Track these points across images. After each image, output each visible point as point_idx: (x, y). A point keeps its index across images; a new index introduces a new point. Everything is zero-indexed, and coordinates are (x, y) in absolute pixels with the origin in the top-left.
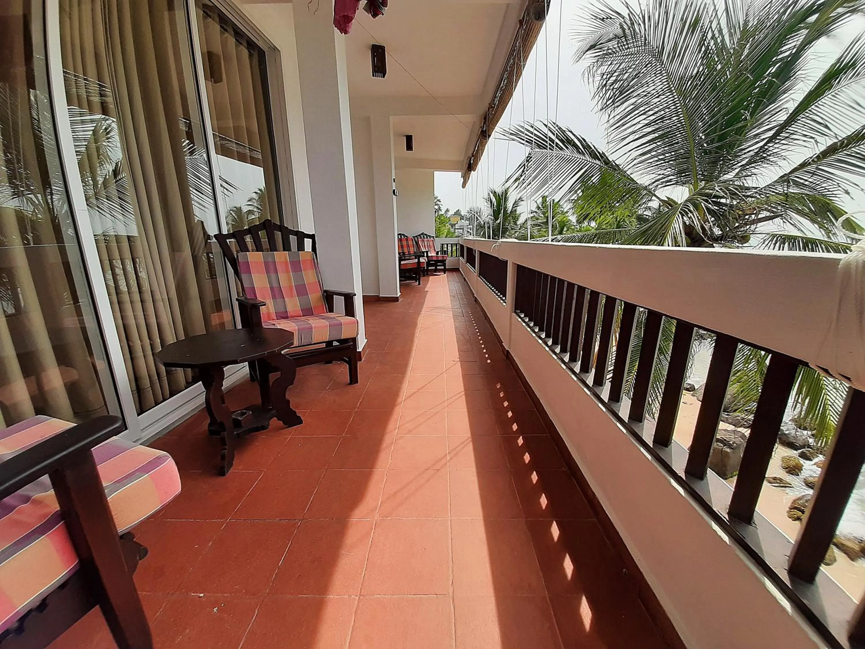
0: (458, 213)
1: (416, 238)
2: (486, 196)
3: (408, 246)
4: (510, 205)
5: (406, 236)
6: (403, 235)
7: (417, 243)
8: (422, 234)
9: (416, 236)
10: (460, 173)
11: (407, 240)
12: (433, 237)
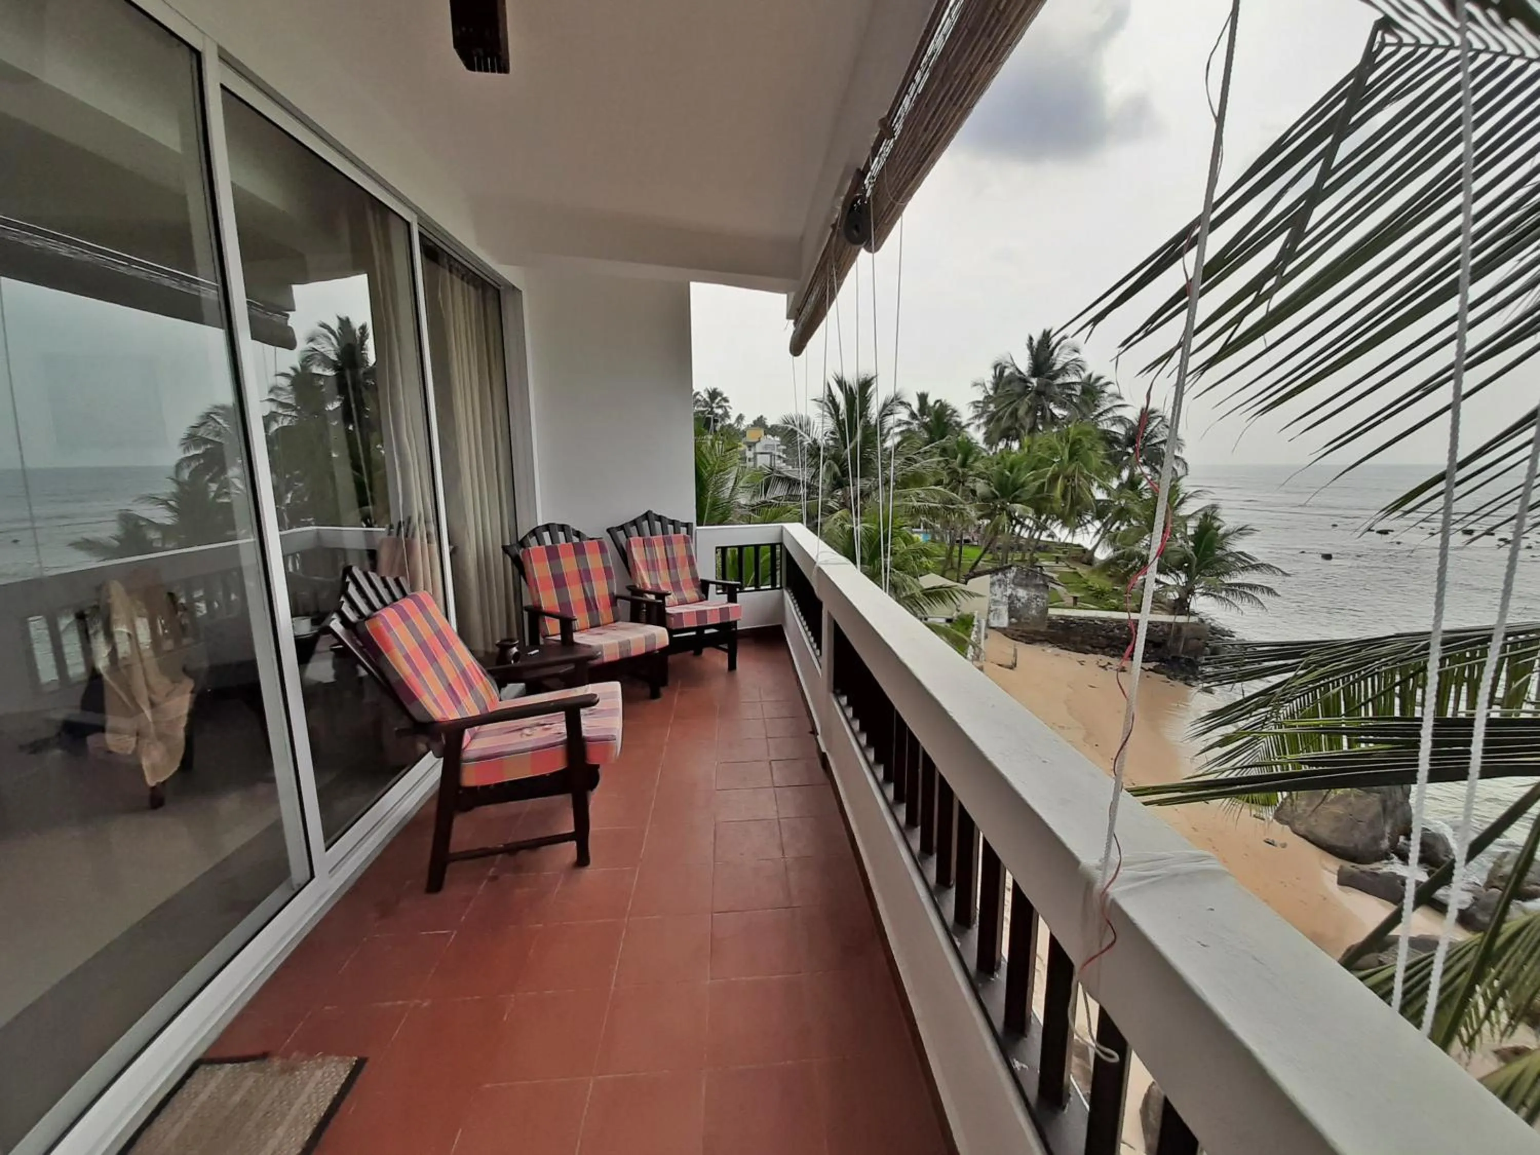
0: (759, 422)
1: (621, 535)
2: (820, 393)
3: (585, 576)
4: (874, 411)
5: (578, 534)
6: (563, 528)
7: (624, 555)
8: (647, 516)
9: (622, 528)
10: (783, 297)
11: (579, 550)
12: (687, 525)
